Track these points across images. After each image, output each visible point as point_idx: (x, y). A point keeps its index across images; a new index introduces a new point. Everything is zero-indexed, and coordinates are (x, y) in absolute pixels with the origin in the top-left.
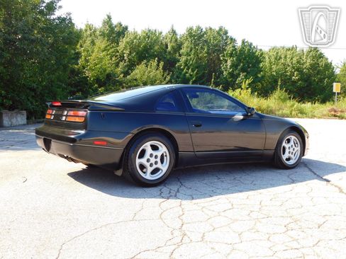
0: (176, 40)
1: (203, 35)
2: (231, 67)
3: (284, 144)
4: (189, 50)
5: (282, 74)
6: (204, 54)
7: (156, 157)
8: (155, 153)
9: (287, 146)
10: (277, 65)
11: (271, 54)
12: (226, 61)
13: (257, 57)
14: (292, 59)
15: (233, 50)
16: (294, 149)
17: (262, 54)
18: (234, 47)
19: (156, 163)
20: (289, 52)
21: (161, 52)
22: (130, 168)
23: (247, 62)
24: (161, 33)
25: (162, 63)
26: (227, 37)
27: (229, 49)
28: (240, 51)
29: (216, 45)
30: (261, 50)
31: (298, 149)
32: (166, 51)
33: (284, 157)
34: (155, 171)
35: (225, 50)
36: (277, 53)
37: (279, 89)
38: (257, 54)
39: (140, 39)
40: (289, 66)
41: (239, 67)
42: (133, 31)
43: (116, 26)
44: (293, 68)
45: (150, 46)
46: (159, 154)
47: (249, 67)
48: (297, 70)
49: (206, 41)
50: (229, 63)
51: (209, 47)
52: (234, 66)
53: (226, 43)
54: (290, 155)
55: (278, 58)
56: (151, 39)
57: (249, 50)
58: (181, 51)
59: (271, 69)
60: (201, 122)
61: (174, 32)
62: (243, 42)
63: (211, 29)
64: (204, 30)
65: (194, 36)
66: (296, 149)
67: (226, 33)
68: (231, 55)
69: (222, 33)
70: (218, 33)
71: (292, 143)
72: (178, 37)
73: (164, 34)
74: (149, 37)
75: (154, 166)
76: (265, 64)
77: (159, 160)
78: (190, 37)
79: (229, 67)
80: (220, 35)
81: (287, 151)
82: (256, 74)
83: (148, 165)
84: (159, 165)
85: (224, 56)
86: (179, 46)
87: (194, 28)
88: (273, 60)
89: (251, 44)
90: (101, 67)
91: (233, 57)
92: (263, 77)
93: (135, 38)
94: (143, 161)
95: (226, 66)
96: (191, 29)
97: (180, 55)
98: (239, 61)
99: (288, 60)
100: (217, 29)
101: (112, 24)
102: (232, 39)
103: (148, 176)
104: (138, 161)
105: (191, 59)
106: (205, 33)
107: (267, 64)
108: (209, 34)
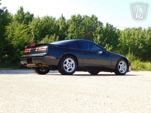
0: (65, 23)
1: (82, 20)
2: (100, 40)
3: (119, 64)
4: (73, 29)
5: (132, 45)
6: (82, 32)
7: (70, 64)
8: (70, 63)
9: (121, 65)
10: (129, 39)
11: (125, 32)
12: (97, 37)
13: (116, 34)
14: (138, 35)
15: (101, 30)
16: (124, 67)
17: (119, 32)
18: (101, 27)
19: (70, 66)
20: (136, 31)
21: (55, 31)
22: (61, 67)
23: (110, 37)
24: (55, 19)
25: (58, 37)
26: (97, 22)
27: (98, 29)
28: (106, 30)
29: (90, 27)
30: (118, 30)
31: (126, 67)
32: (58, 30)
33: (120, 70)
34: (70, 69)
35: (96, 30)
36: (129, 32)
37: (129, 53)
38: (116, 32)
39: (42, 22)
40: (136, 40)
41: (105, 40)
42: (37, 17)
43: (26, 14)
44: (139, 41)
45: (48, 27)
46: (71, 63)
47: (111, 41)
48: (142, 42)
49: (84, 24)
50: (99, 38)
51: (85, 28)
52: (102, 39)
53: (97, 25)
54: (122, 69)
55: (129, 35)
56: (49, 23)
57: (111, 30)
58: (68, 30)
59: (125, 41)
60: (86, 53)
61: (63, 18)
62: (107, 25)
63: (87, 16)
64: (82, 17)
65: (77, 21)
66: (125, 67)
67: (96, 19)
68: (100, 33)
69: (94, 19)
70: (91, 19)
71: (123, 64)
72: (66, 21)
73: (57, 19)
74: (47, 21)
75: (70, 68)
76: (122, 38)
77: (71, 65)
78: (74, 21)
79: (98, 40)
80: (93, 21)
81: (121, 67)
82: (116, 45)
83: (67, 67)
84: (71, 67)
85: (95, 33)
86: (67, 27)
87: (76, 16)
88: (126, 36)
89: (112, 26)
90: (22, 39)
91: (101, 34)
92: (120, 47)
93: (39, 22)
94: (66, 65)
95: (97, 39)
96: (74, 16)
97: (67, 33)
98: (105, 36)
99: (136, 36)
100: (91, 16)
101: (23, 13)
102: (100, 23)
103: (68, 71)
104: (64, 65)
105: (74, 35)
106: (83, 19)
107: (123, 39)
108: (86, 19)
